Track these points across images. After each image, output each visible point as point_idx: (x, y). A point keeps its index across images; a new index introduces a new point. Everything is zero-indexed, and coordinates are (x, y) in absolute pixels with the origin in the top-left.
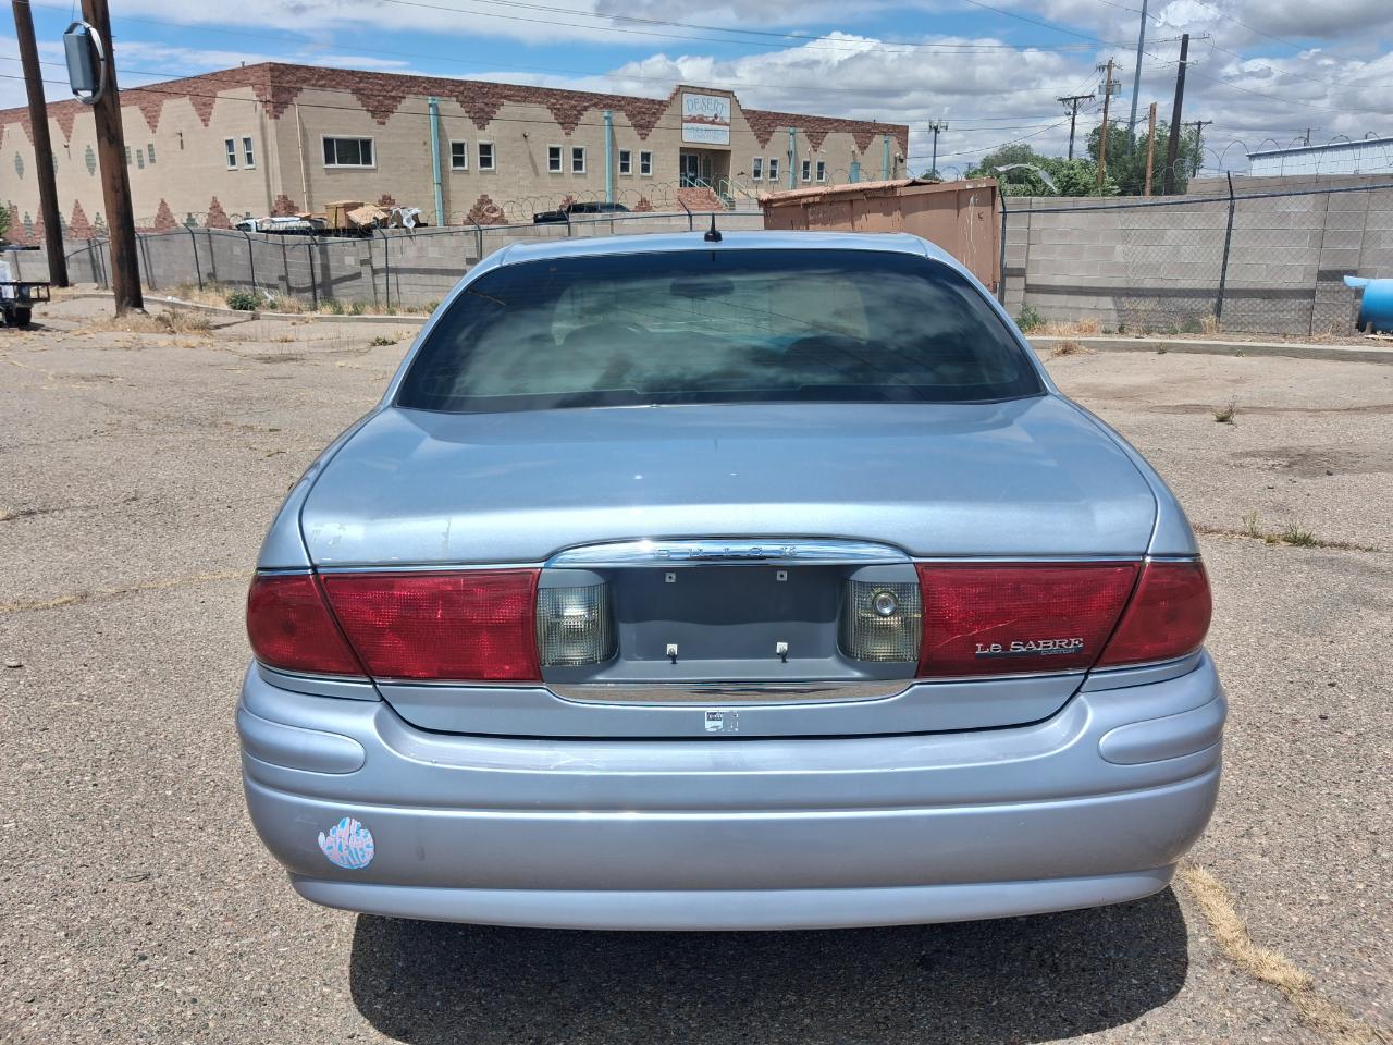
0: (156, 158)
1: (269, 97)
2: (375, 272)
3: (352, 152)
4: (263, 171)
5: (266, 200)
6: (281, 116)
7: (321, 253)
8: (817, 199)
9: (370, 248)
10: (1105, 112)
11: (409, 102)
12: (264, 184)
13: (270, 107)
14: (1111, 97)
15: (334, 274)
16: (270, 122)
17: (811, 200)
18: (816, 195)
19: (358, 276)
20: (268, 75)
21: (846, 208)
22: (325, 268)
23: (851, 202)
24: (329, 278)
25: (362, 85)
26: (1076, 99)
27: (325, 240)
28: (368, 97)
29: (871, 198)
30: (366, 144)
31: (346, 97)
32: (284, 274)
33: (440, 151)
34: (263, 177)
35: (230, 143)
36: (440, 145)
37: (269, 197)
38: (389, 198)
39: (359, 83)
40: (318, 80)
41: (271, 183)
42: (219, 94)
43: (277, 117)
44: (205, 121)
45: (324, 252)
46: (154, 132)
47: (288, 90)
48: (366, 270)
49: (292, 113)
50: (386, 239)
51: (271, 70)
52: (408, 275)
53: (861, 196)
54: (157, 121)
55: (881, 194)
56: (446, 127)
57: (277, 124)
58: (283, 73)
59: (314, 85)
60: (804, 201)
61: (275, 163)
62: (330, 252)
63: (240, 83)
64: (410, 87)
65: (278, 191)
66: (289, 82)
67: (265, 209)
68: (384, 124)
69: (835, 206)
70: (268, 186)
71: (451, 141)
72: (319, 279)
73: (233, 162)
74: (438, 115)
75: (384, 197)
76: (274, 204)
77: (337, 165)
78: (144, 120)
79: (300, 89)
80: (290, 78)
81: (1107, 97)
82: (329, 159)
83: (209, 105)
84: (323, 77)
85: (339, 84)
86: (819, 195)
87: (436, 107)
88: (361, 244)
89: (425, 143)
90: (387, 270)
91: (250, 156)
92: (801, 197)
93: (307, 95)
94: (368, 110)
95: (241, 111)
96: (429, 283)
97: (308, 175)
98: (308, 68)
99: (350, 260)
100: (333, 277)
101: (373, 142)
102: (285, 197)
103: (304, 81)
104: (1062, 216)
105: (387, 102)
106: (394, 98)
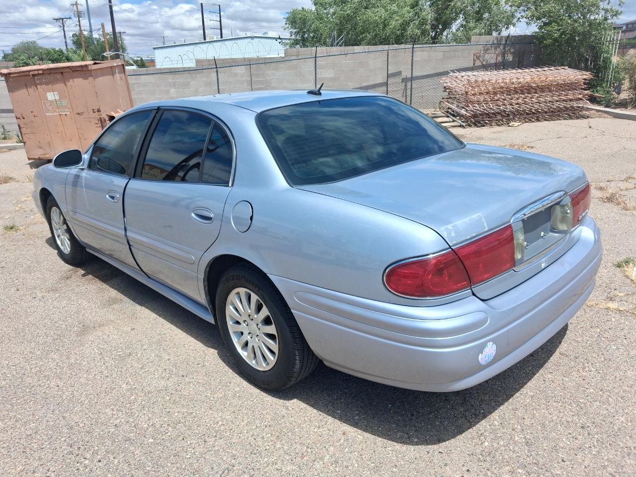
8: (40, 72)
10: (80, 26)
14: (80, 19)
17: (36, 72)
18: (40, 70)
21: (59, 76)
23: (62, 73)
26: (62, 19)
29: (74, 71)
53: (68, 70)
55: (80, 69)
60: (31, 73)
69: (51, 75)
81: (79, 19)
86: (42, 69)
92: (30, 71)
104: (142, 77)
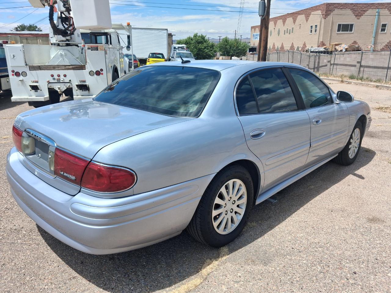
0: (293, 31)
1: (324, 13)
2: (331, 64)
3: (346, 28)
4: (318, 34)
5: (317, 42)
6: (326, 18)
7: (318, 58)
9: (331, 58)
11: (370, 12)
12: (318, 38)
13: (324, 16)
15: (321, 65)
16: (323, 20)
19: (326, 65)
20: (325, 6)
22: (319, 63)
24: (319, 66)
25: (354, 7)
27: (320, 55)
28: (355, 11)
30: (352, 25)
31: (349, 12)
32: (308, 64)
33: (377, 27)
34: (318, 36)
35: (312, 27)
36: (377, 25)
37: (318, 42)
38: (356, 42)
39: (353, 7)
40: (340, 7)
41: (320, 38)
42: (312, 13)
43: (325, 19)
44: (307, 21)
45: (319, 58)
46: (294, 24)
47: (330, 10)
48: (329, 64)
49: (330, 18)
50: (335, 55)
51: (327, 5)
52: (340, 66)
54: (296, 21)
56: (381, 19)
57: (325, 21)
58: (330, 6)
59: (339, 9)
61: (322, 32)
62: (321, 58)
63: (317, 10)
64: (371, 7)
65: (321, 40)
66: (331, 8)
67: (317, 45)
68: (359, 19)
70: (319, 39)
71: (382, 23)
72: (316, 66)
73: (311, 32)
74: (379, 15)
75: (354, 42)
76: (319, 44)
77: (341, 32)
78: (293, 21)
79: (334, 10)
80: (332, 7)
82: (339, 30)
83: (309, 16)
84: (342, 6)
85: (347, 7)
87: (379, 13)
88: (329, 56)
89: (372, 24)
90: (334, 64)
91: (316, 30)
93: (336, 11)
94: (355, 15)
95: (316, 18)
96: (345, 69)
97: (331, 35)
98: (338, 4)
99: (325, 61)
100: (320, 66)
101: (354, 25)
102: (322, 42)
103: (336, 8)
105: (362, 12)
106: (364, 11)
